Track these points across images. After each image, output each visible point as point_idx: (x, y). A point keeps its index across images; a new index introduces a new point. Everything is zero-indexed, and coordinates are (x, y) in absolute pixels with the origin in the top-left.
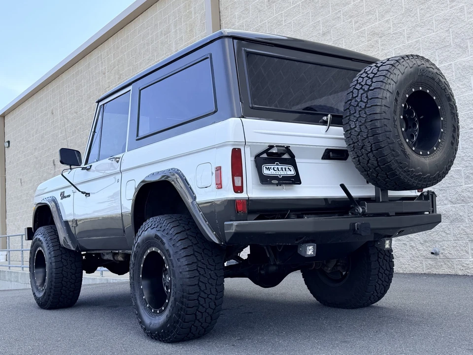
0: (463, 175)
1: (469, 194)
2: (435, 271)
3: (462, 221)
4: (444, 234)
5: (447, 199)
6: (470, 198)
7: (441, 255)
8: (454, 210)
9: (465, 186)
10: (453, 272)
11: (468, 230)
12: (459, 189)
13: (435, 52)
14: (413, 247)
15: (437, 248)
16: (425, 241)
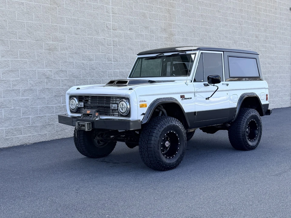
13: (86, 29)
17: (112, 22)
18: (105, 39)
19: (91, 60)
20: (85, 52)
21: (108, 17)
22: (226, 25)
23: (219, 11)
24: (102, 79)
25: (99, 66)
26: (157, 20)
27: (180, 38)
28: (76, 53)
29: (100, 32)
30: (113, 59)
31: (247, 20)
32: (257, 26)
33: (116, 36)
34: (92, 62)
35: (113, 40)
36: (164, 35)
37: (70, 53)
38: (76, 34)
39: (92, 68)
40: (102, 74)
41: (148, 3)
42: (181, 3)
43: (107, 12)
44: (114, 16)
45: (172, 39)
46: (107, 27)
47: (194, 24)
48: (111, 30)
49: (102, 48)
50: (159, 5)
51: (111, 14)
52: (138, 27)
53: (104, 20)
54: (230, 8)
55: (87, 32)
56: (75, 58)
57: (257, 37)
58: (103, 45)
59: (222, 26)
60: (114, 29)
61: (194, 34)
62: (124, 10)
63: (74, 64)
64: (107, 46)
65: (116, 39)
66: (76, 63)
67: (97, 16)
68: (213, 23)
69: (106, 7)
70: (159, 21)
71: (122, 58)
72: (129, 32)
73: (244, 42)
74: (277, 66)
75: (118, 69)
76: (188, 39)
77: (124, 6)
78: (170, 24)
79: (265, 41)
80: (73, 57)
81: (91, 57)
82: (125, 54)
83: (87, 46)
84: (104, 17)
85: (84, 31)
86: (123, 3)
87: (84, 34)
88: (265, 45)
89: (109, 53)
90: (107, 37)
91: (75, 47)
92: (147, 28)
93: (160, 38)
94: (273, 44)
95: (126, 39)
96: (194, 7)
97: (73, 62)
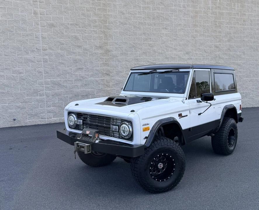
0: (26, 94)
1: (28, 100)
2: (13, 126)
3: (25, 109)
4: (18, 113)
5: (19, 101)
6: (28, 101)
7: (17, 120)
8: (22, 105)
9: (26, 98)
10: (21, 125)
11: (27, 112)
12: (25, 99)
13: (16, 51)
14: (4, 118)
15: (15, 118)
16: (10, 116)
17: (42, 44)
18: (35, 57)
19: (20, 73)
20: (15, 68)
21: (37, 41)
22: (175, 39)
23: (166, 28)
24: (33, 87)
25: (29, 77)
26: (91, 40)
27: (118, 53)
28: (6, 69)
29: (29, 52)
30: (44, 71)
31: (203, 33)
32: (217, 38)
33: (46, 55)
34: (22, 75)
35: (43, 58)
36: (100, 51)
37: (1, 69)
38: (6, 55)
39: (22, 79)
40: (32, 82)
41: (80, 28)
42: (119, 25)
43: (37, 37)
44: (44, 40)
45: (108, 54)
46: (37, 48)
47: (134, 41)
48: (41, 50)
49: (32, 64)
50: (93, 29)
51: (41, 39)
52: (70, 46)
53: (33, 44)
54: (180, 25)
55: (16, 53)
56: (5, 72)
57: (216, 47)
58: (32, 62)
59: (170, 41)
60: (43, 49)
61: (135, 49)
62: (55, 35)
63: (4, 77)
64: (37, 62)
65: (47, 57)
66: (6, 76)
67: (26, 41)
68: (159, 39)
69: (35, 34)
70: (93, 40)
71: (54, 70)
72: (60, 51)
73: (199, 52)
74: (245, 71)
75: (49, 79)
76: (128, 53)
77: (54, 32)
78: (106, 42)
79: (229, 49)
80: (4, 72)
81: (21, 71)
82: (56, 67)
83: (17, 63)
84: (34, 41)
85: (14, 52)
86: (53, 29)
87: (13, 55)
88: (229, 54)
89: (39, 68)
90: (37, 56)
91: (5, 65)
92: (79, 47)
93: (96, 54)
94: (240, 52)
95: (57, 56)
96: (134, 27)
97: (3, 75)
